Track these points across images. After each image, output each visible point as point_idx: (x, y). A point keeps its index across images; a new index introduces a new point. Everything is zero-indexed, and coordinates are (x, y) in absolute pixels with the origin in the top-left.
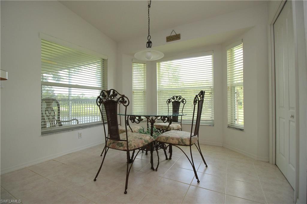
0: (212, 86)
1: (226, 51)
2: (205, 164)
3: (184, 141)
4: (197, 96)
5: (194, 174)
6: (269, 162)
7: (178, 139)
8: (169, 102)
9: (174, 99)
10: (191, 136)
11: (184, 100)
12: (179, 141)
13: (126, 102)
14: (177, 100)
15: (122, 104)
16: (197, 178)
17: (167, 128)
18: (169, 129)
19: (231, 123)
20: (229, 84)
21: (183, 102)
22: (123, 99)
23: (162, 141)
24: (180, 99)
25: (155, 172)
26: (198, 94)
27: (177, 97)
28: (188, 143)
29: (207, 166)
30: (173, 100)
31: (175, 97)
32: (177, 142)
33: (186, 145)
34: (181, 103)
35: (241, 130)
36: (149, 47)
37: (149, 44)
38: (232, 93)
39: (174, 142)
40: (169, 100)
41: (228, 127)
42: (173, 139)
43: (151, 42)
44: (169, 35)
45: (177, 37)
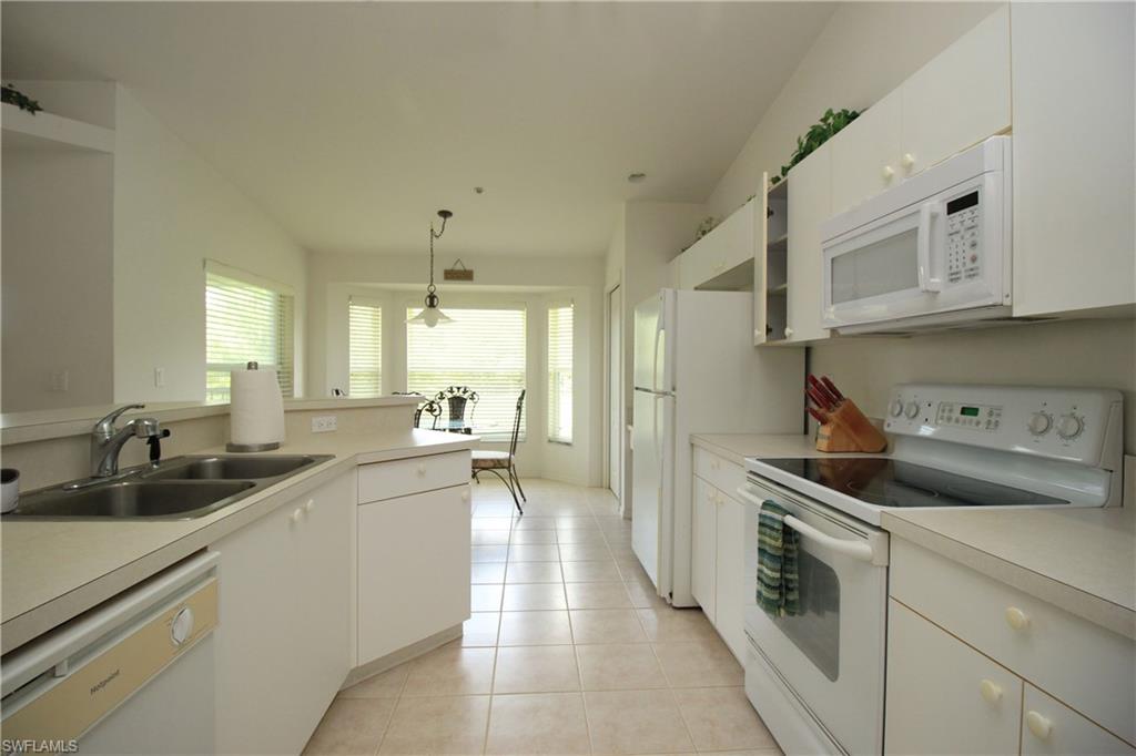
0: (523, 369)
1: (547, 309)
3: (501, 462)
5: (516, 504)
7: (492, 460)
8: (442, 398)
9: (451, 392)
10: (510, 455)
11: (474, 396)
12: (494, 464)
14: (458, 395)
15: (429, 413)
16: (519, 508)
21: (472, 399)
22: (431, 407)
24: (465, 392)
27: (459, 388)
28: (506, 464)
29: (525, 500)
30: (450, 395)
31: (455, 390)
32: (492, 464)
33: (503, 468)
34: (468, 401)
35: (568, 444)
36: (432, 305)
37: (432, 301)
38: (554, 383)
39: (487, 465)
40: (442, 393)
41: (550, 441)
42: (484, 460)
43: (435, 297)
44: (449, 267)
45: (466, 275)
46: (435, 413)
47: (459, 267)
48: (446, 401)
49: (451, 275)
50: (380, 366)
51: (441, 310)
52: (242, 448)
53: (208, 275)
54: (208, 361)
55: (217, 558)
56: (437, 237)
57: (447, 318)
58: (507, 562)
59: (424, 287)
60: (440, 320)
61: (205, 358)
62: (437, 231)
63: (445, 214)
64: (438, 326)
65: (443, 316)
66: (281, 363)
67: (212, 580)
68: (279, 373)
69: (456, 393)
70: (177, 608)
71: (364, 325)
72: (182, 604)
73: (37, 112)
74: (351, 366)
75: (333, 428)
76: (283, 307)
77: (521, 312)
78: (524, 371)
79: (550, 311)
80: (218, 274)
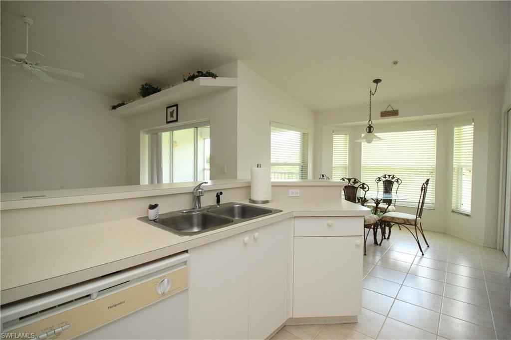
0: (434, 165)
1: (453, 128)
2: (427, 244)
3: (410, 221)
4: (424, 184)
5: (419, 248)
6: (496, 249)
7: (404, 219)
8: (379, 180)
9: (385, 177)
10: (416, 217)
11: (399, 180)
12: (405, 222)
13: (366, 188)
14: (389, 179)
15: (362, 190)
16: (421, 251)
17: (386, 210)
18: (387, 210)
19: (457, 208)
20: (455, 165)
21: (398, 182)
22: (363, 186)
23: (388, 220)
24: (393, 178)
25: (378, 246)
26: (424, 182)
27: (389, 176)
28: (414, 223)
29: (428, 246)
30: (384, 179)
31: (387, 176)
32: (403, 222)
33: (411, 225)
34: (395, 183)
35: (467, 215)
36: (370, 131)
37: (370, 129)
38: (458, 175)
39: (400, 221)
40: (379, 178)
41: (453, 211)
42: (399, 219)
43: (372, 127)
44: (384, 110)
45: (394, 113)
46: (366, 190)
47: (390, 109)
48: (382, 182)
49: (384, 114)
50: (348, 163)
51: (375, 134)
52: (254, 202)
53: (272, 128)
54: (272, 162)
55: (188, 257)
56: (373, 94)
57: (379, 138)
58: (402, 285)
59: (366, 123)
60: (374, 139)
61: (270, 161)
62: (373, 91)
63: (377, 81)
64: (373, 143)
65: (376, 137)
66: (303, 162)
67: (185, 266)
68: (302, 166)
69: (387, 178)
70: (161, 278)
71: (340, 144)
72: (164, 276)
73: (217, 78)
74: (333, 163)
75: (299, 195)
76: (304, 138)
77: (434, 131)
78: (435, 167)
79: (455, 128)
80: (276, 127)
